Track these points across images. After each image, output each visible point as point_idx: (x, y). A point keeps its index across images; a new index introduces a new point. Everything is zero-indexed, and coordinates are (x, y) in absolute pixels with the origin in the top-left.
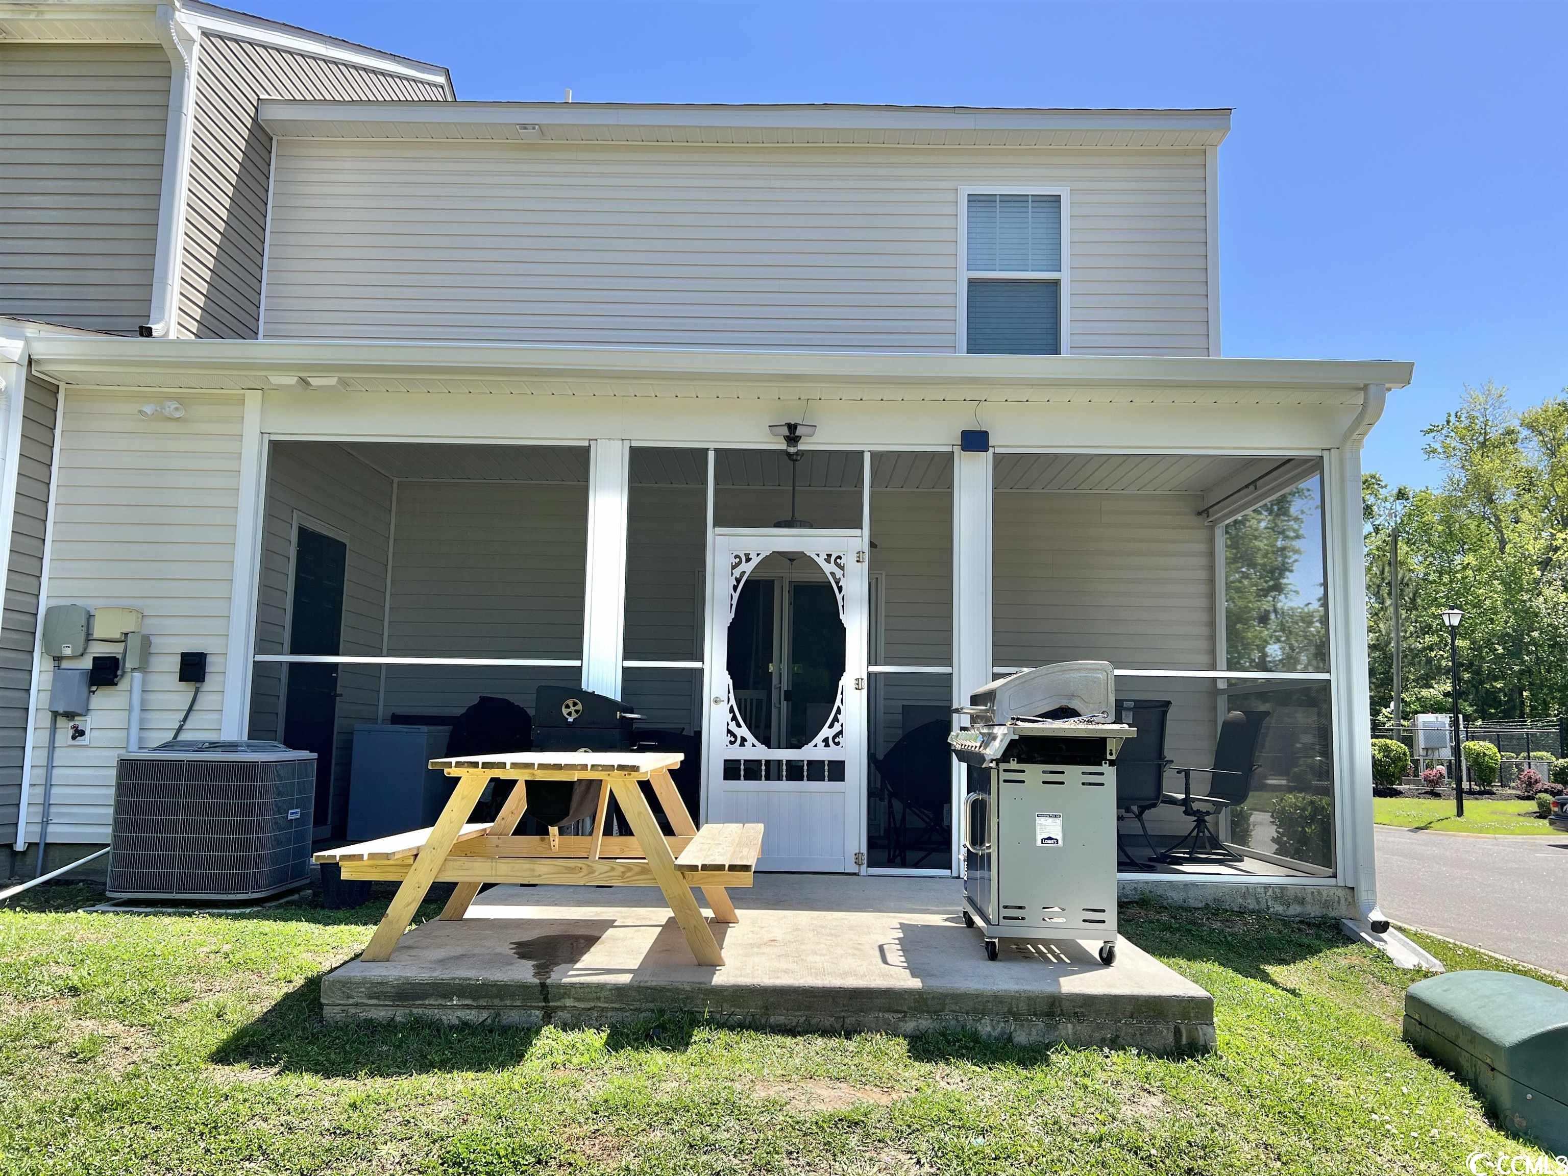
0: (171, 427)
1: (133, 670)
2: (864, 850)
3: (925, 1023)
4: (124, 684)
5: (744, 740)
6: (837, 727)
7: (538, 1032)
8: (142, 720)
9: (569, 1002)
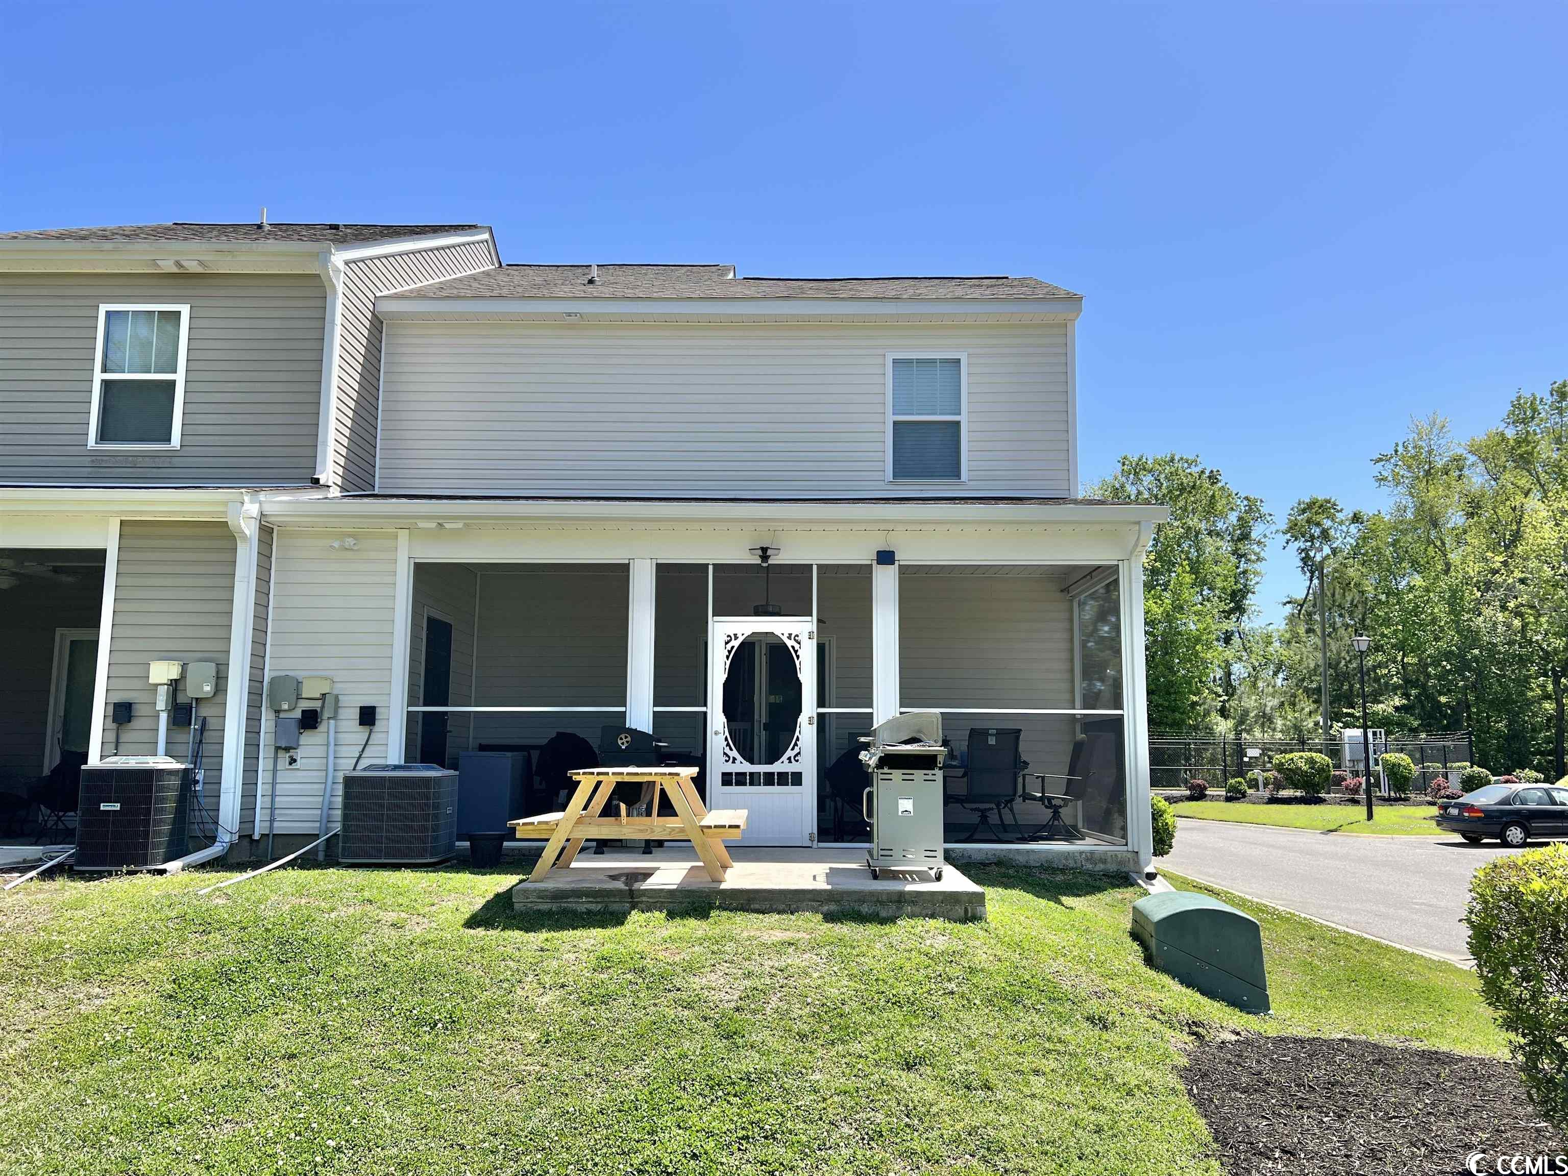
0: (349, 555)
1: (329, 718)
2: (815, 831)
3: (833, 907)
4: (322, 728)
5: (734, 759)
6: (797, 750)
7: (630, 913)
8: (335, 752)
9: (644, 899)
